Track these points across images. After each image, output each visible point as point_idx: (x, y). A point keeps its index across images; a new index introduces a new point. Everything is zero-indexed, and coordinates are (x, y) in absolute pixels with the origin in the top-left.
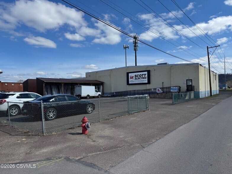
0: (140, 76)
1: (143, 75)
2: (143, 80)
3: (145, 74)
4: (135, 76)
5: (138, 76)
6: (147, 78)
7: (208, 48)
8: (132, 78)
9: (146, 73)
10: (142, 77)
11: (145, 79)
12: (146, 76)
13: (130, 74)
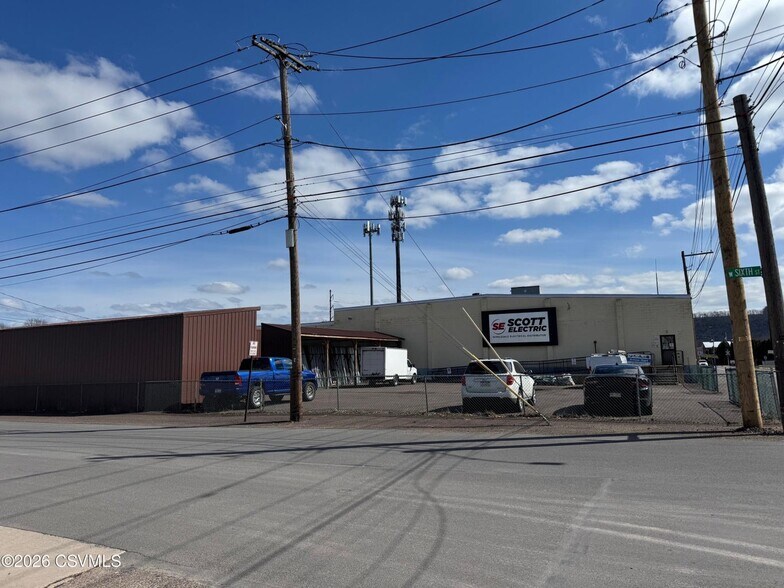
0: (526, 322)
1: (534, 319)
2: (536, 333)
3: (541, 319)
4: (509, 321)
5: (518, 322)
6: (547, 328)
7: (683, 256)
8: (500, 326)
9: (545, 314)
10: (530, 325)
11: (542, 332)
12: (546, 322)
13: (492, 318)
